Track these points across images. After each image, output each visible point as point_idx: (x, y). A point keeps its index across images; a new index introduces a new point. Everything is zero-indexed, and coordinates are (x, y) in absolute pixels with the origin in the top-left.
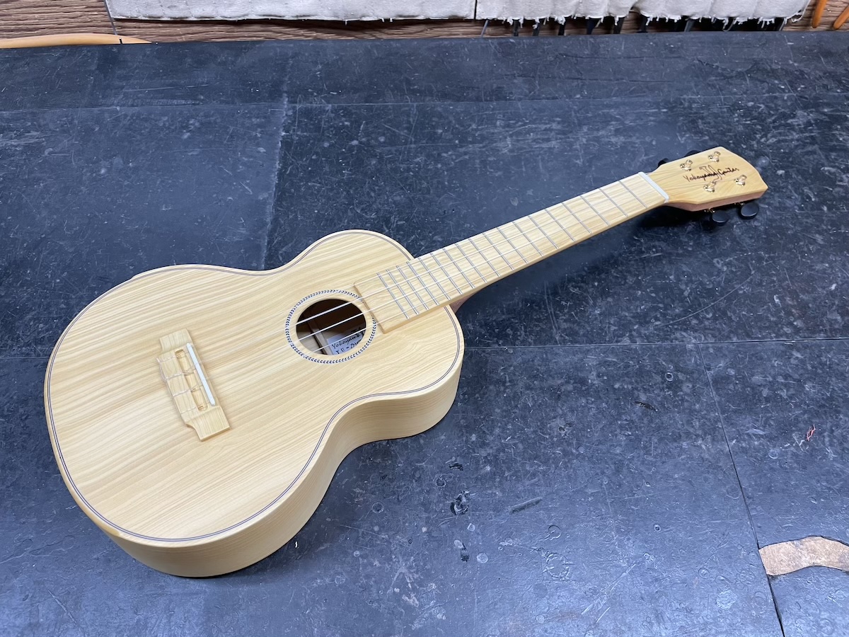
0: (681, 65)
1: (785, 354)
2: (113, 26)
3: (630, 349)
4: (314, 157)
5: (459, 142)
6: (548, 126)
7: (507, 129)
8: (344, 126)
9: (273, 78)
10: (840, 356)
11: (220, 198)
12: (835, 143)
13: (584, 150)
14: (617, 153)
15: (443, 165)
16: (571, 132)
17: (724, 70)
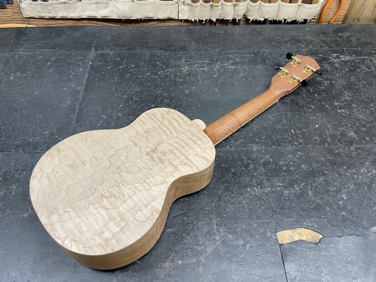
0: (261, 38)
1: (294, 153)
2: (24, 20)
3: (229, 151)
4: (103, 73)
5: (166, 67)
6: (204, 61)
7: (186, 62)
8: (117, 61)
9: (89, 41)
10: (318, 154)
11: (60, 88)
12: (323, 69)
13: (218, 71)
14: (231, 73)
15: (158, 76)
16: (213, 64)
17: (278, 40)
